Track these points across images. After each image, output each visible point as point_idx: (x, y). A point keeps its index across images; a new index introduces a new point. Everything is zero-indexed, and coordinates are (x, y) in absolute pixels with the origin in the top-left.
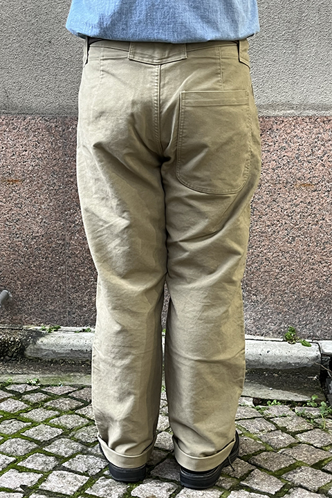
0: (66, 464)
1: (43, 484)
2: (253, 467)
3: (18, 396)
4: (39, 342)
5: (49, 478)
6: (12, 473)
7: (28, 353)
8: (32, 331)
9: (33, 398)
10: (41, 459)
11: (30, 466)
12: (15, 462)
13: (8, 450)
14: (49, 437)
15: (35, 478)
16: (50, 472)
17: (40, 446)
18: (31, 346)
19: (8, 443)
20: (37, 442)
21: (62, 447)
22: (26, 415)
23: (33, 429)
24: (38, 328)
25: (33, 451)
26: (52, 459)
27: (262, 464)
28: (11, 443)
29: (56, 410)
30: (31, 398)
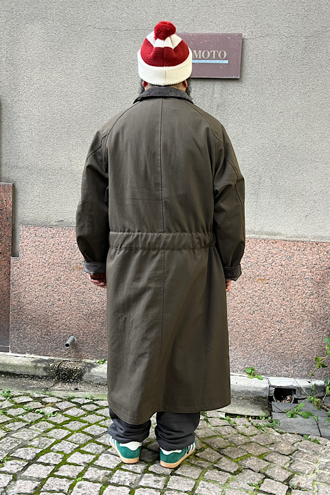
0: (109, 450)
1: (96, 462)
2: (222, 456)
3: (79, 405)
4: (92, 371)
5: (100, 458)
6: (77, 454)
7: (84, 377)
8: (88, 363)
9: (89, 408)
10: (94, 446)
11: (88, 450)
12: (79, 447)
13: (74, 440)
14: (99, 433)
15: (91, 457)
16: (100, 454)
17: (94, 439)
18: (87, 373)
19: (74, 435)
20: (92, 436)
22: (84, 419)
23: (89, 427)
24: (92, 361)
25: (90, 441)
26: (101, 446)
27: (227, 454)
28: (76, 436)
29: (103, 416)
30: (87, 407)
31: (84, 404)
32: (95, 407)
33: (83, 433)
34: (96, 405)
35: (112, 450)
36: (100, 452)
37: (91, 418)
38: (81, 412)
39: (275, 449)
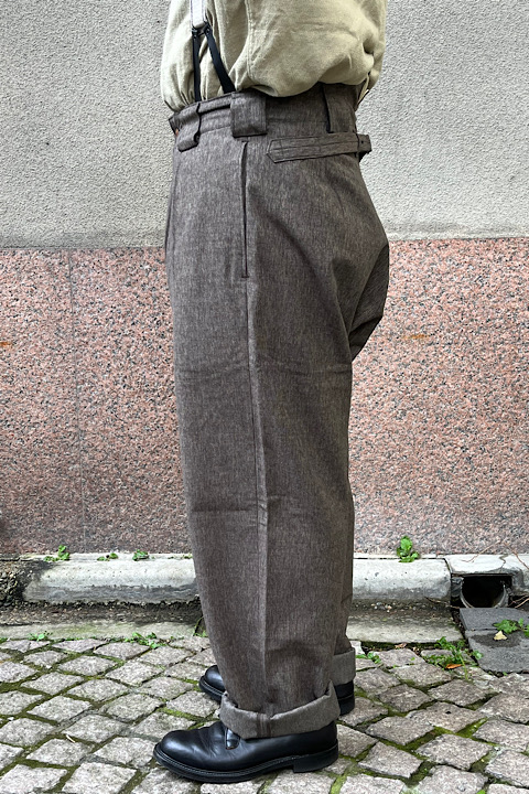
0: (99, 753)
1: (68, 784)
2: (374, 740)
3: (18, 657)
4: (44, 577)
5: (76, 775)
6: (19, 771)
7: (29, 594)
9: (42, 659)
10: (61, 747)
11: (46, 758)
12: (22, 754)
13: (10, 736)
14: (70, 714)
15: (55, 775)
16: (77, 766)
17: (58, 729)
18: (33, 585)
19: (9, 726)
20: (52, 722)
21: (91, 728)
22: (32, 685)
23: (45, 704)
24: (42, 557)
25: (49, 737)
26: (77, 746)
27: (386, 735)
28: (14, 727)
29: (76, 674)
30: (38, 659)
31: (29, 652)
32: (57, 657)
33: (32, 717)
34: (59, 650)
35: (106, 752)
36: (77, 759)
37: (50, 683)
38: (25, 671)
39: (495, 710)
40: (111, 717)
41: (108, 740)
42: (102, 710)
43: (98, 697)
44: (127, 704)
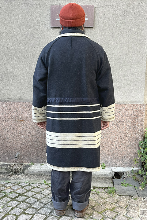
0: (39, 211)
3: (23, 187)
14: (33, 202)
15: (30, 217)
18: (26, 170)
19: (21, 204)
20: (30, 204)
21: (37, 205)
22: (25, 194)
23: (28, 199)
24: (28, 164)
25: (29, 207)
26: (35, 209)
29: (34, 192)
30: (27, 188)
33: (25, 202)
34: (31, 186)
35: (40, 211)
36: (34, 213)
37: (29, 194)
38: (24, 191)
40: (41, 203)
41: (41, 208)
42: (40, 201)
43: (39, 198)
44: (45, 200)
